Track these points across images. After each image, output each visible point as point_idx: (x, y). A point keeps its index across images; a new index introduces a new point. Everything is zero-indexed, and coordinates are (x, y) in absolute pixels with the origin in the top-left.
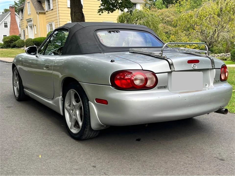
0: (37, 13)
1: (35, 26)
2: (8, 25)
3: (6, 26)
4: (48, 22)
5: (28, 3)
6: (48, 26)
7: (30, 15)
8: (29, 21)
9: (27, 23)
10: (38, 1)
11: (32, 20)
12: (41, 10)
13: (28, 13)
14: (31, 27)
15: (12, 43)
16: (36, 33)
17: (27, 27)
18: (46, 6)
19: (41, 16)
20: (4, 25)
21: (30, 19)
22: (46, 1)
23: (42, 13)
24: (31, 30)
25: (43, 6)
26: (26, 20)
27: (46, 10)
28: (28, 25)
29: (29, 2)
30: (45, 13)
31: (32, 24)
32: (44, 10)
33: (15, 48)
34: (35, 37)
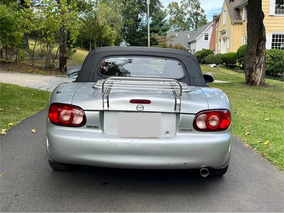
0: (232, 23)
1: (228, 39)
2: (208, 37)
3: (206, 39)
4: (244, 34)
5: (224, 11)
6: (243, 39)
7: (225, 25)
8: (223, 33)
9: (221, 35)
10: (236, 9)
11: (226, 32)
12: (238, 20)
13: (223, 24)
14: (224, 40)
15: (203, 58)
16: (228, 48)
17: (221, 40)
18: (244, 15)
19: (237, 26)
20: (204, 37)
21: (224, 30)
22: (244, 8)
23: (238, 23)
24: (224, 44)
25: (241, 15)
26: (220, 32)
27: (243, 19)
28: (222, 38)
29: (226, 11)
30: (242, 23)
31: (225, 37)
32: (240, 19)
33: (205, 64)
34: (226, 52)
